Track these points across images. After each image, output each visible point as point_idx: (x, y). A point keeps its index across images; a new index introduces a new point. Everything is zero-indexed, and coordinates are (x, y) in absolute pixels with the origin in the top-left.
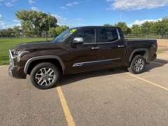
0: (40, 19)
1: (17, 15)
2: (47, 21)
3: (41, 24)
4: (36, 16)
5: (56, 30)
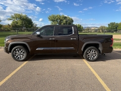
0: (62, 20)
1: (49, 18)
2: (67, 22)
4: (60, 19)
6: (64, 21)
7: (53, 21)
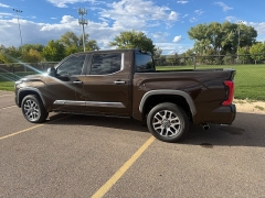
2: (236, 37)
3: (223, 44)
4: (217, 32)
5: (251, 51)
6: (230, 35)
7: (199, 38)
